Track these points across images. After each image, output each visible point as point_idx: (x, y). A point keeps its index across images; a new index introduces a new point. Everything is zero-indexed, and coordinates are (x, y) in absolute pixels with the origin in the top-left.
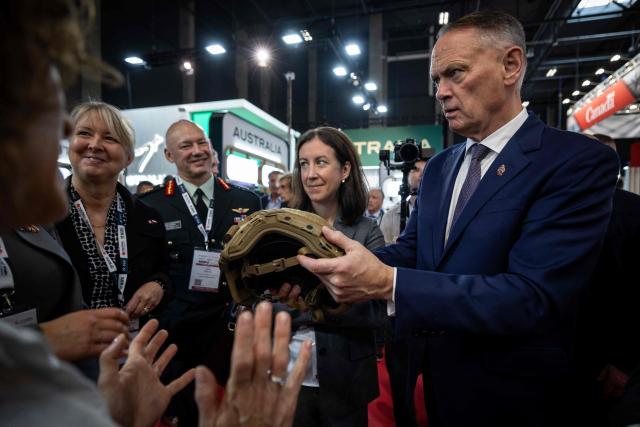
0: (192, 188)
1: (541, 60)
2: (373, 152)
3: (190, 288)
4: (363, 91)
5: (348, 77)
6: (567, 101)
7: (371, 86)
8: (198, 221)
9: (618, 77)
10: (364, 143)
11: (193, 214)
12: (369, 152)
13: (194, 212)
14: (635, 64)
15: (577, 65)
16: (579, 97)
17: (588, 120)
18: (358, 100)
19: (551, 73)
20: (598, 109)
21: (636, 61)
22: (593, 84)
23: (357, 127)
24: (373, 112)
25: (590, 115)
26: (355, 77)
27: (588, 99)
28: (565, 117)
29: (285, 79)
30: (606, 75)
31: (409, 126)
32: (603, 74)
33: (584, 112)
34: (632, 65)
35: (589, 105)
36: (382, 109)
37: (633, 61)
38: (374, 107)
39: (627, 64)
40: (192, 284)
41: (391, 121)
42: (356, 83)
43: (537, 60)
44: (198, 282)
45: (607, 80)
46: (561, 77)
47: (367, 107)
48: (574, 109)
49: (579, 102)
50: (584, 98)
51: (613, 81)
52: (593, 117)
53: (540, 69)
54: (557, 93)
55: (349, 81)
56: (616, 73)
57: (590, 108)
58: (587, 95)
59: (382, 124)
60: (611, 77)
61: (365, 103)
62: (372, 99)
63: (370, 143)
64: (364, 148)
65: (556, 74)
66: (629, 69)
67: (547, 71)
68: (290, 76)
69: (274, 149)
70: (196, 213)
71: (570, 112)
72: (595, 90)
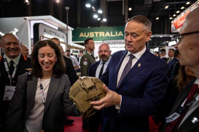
0: (9, 60)
1: (163, 2)
2: (102, 36)
3: (4, 100)
4: (97, 13)
5: (91, 8)
6: (171, 18)
7: (100, 12)
8: (9, 74)
9: (189, 10)
10: (98, 33)
11: (7, 71)
12: (100, 36)
13: (7, 70)
14: (195, 6)
15: (175, 5)
16: (175, 17)
17: (178, 25)
18: (95, 16)
19: (167, 7)
20: (182, 21)
21: (195, 4)
22: (180, 12)
23: (96, 26)
24: (101, 21)
25: (179, 23)
26: (94, 8)
27: (179, 18)
28: (171, 24)
29: (65, 9)
30: (185, 9)
31: (115, 26)
32: (184, 9)
33: (177, 22)
34: (193, 6)
35: (179, 20)
36: (105, 20)
37: (194, 4)
38: (102, 19)
39: (192, 5)
40: (4, 99)
41: (108, 24)
42: (94, 10)
43: (162, 2)
44: (7, 98)
45: (185, 11)
46: (170, 9)
47: (99, 19)
48: (174, 21)
49: (175, 19)
50: (177, 17)
51: (187, 11)
52: (180, 24)
53: (163, 5)
54: (168, 15)
55: (92, 9)
56: (188, 9)
57: (179, 21)
58: (178, 16)
59: (105, 25)
60: (186, 10)
61: (98, 18)
62: (101, 16)
63: (100, 33)
64: (98, 34)
65: (168, 8)
66: (193, 7)
67: (165, 6)
68: (67, 8)
69: (61, 36)
70: (8, 70)
71: (172, 22)
72: (181, 14)
